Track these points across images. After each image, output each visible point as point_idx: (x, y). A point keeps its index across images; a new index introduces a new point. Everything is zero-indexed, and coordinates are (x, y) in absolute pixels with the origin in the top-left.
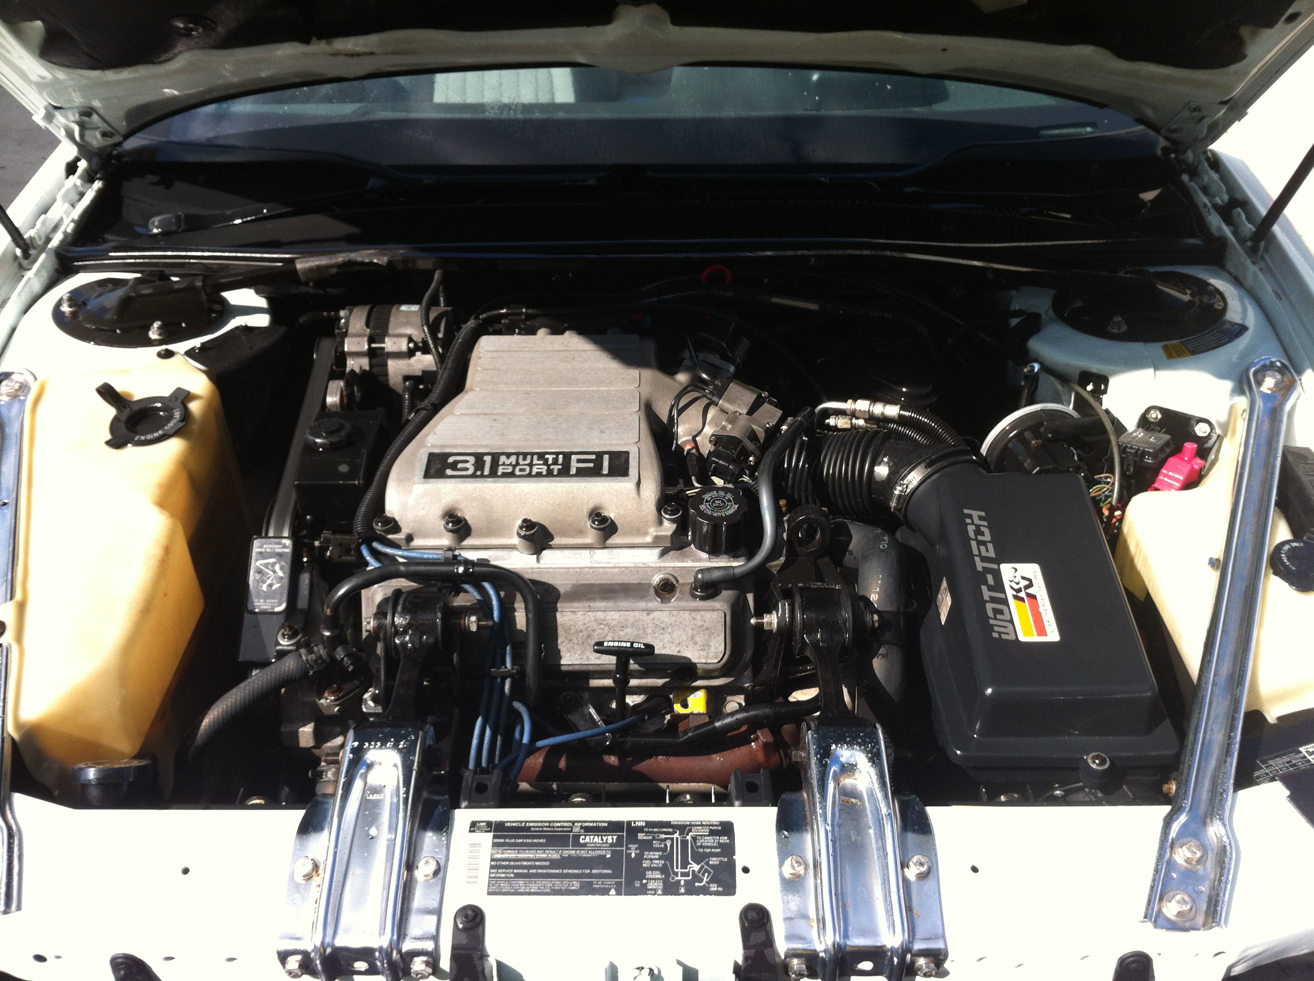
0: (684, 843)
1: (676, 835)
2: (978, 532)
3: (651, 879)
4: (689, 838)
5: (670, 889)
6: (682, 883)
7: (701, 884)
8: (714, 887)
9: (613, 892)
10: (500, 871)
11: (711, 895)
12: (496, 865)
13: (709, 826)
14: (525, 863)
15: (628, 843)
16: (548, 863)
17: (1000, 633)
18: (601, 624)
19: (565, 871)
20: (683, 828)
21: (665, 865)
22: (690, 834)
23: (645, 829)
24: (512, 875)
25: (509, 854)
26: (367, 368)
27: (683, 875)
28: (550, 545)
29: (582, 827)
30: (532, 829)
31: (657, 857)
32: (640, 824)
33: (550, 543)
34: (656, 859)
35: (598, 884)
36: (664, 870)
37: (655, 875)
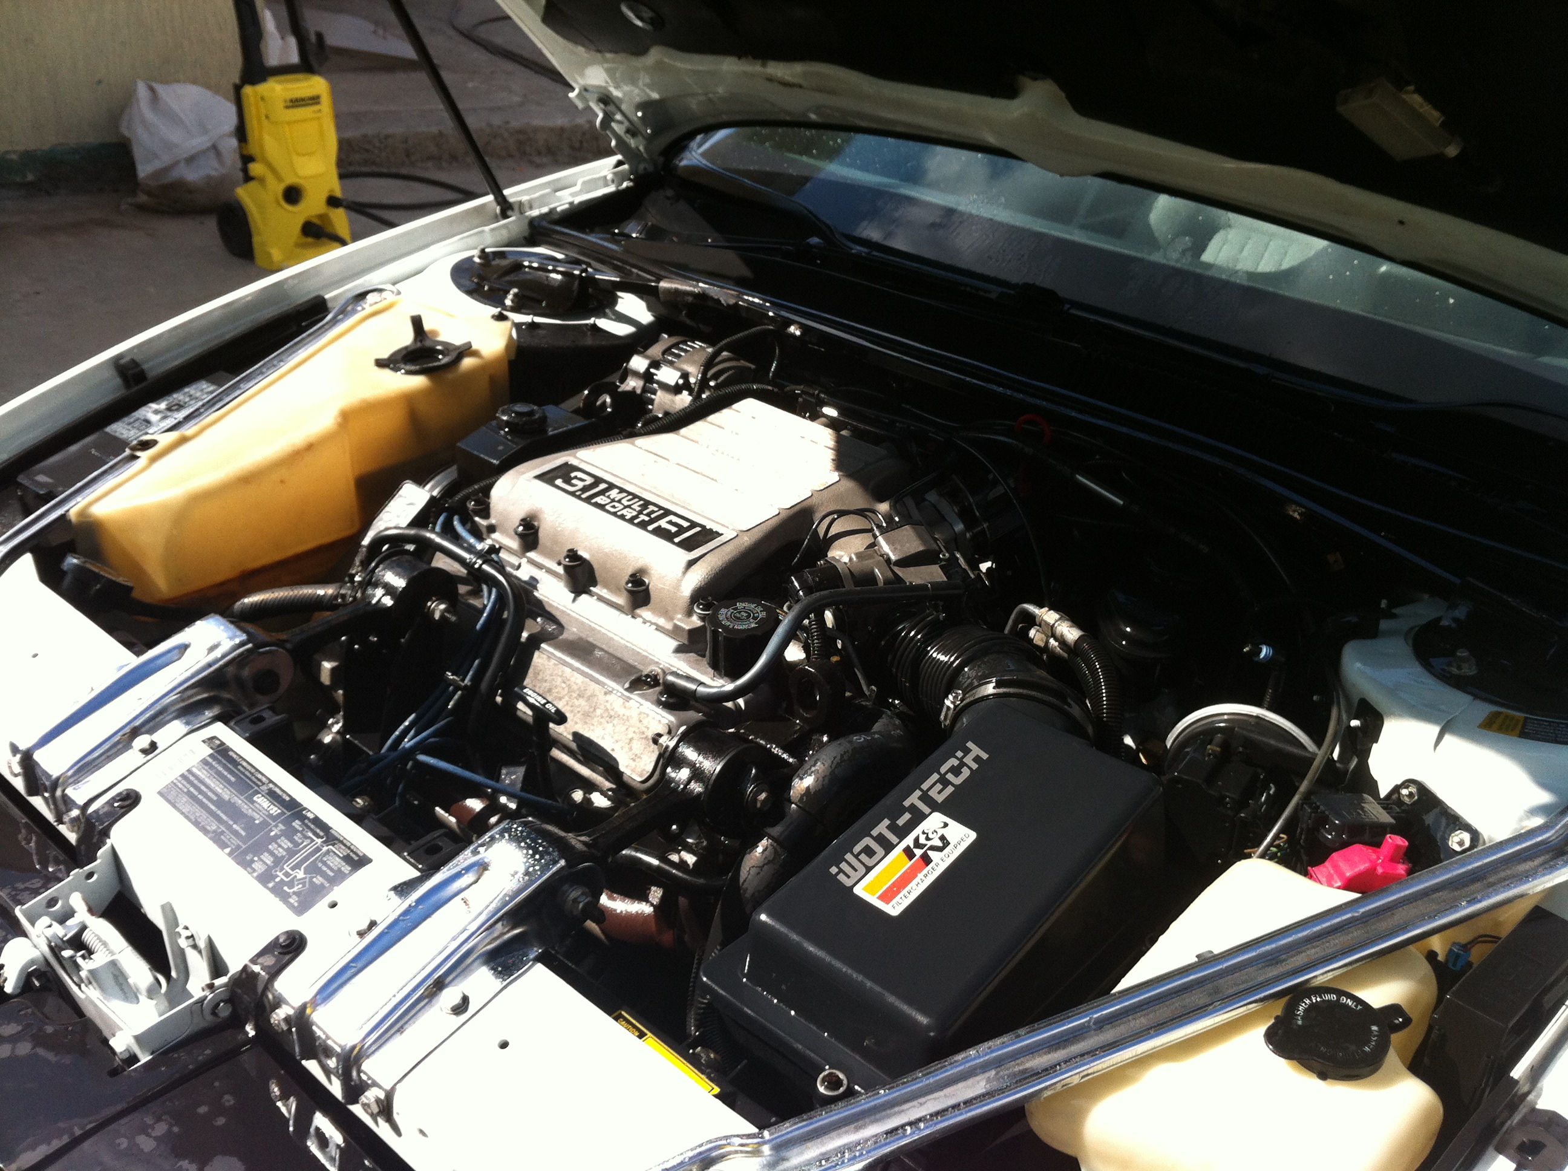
0: (318, 849)
1: (319, 841)
2: (956, 771)
3: (262, 861)
4: (325, 849)
5: (264, 879)
6: (278, 880)
7: (288, 890)
8: (293, 900)
9: (228, 850)
10: (183, 781)
11: (286, 904)
12: (187, 777)
13: (352, 851)
14: (203, 788)
15: (282, 822)
16: (215, 798)
17: (841, 871)
18: (564, 682)
19: (219, 812)
20: (331, 839)
21: (283, 857)
22: (331, 847)
23: (306, 821)
24: (185, 790)
25: (203, 773)
26: (639, 391)
27: (287, 874)
28: (590, 591)
30: (239, 767)
31: (286, 847)
32: (309, 815)
33: (592, 588)
34: (282, 848)
35: (227, 837)
36: (278, 860)
37: (268, 859)
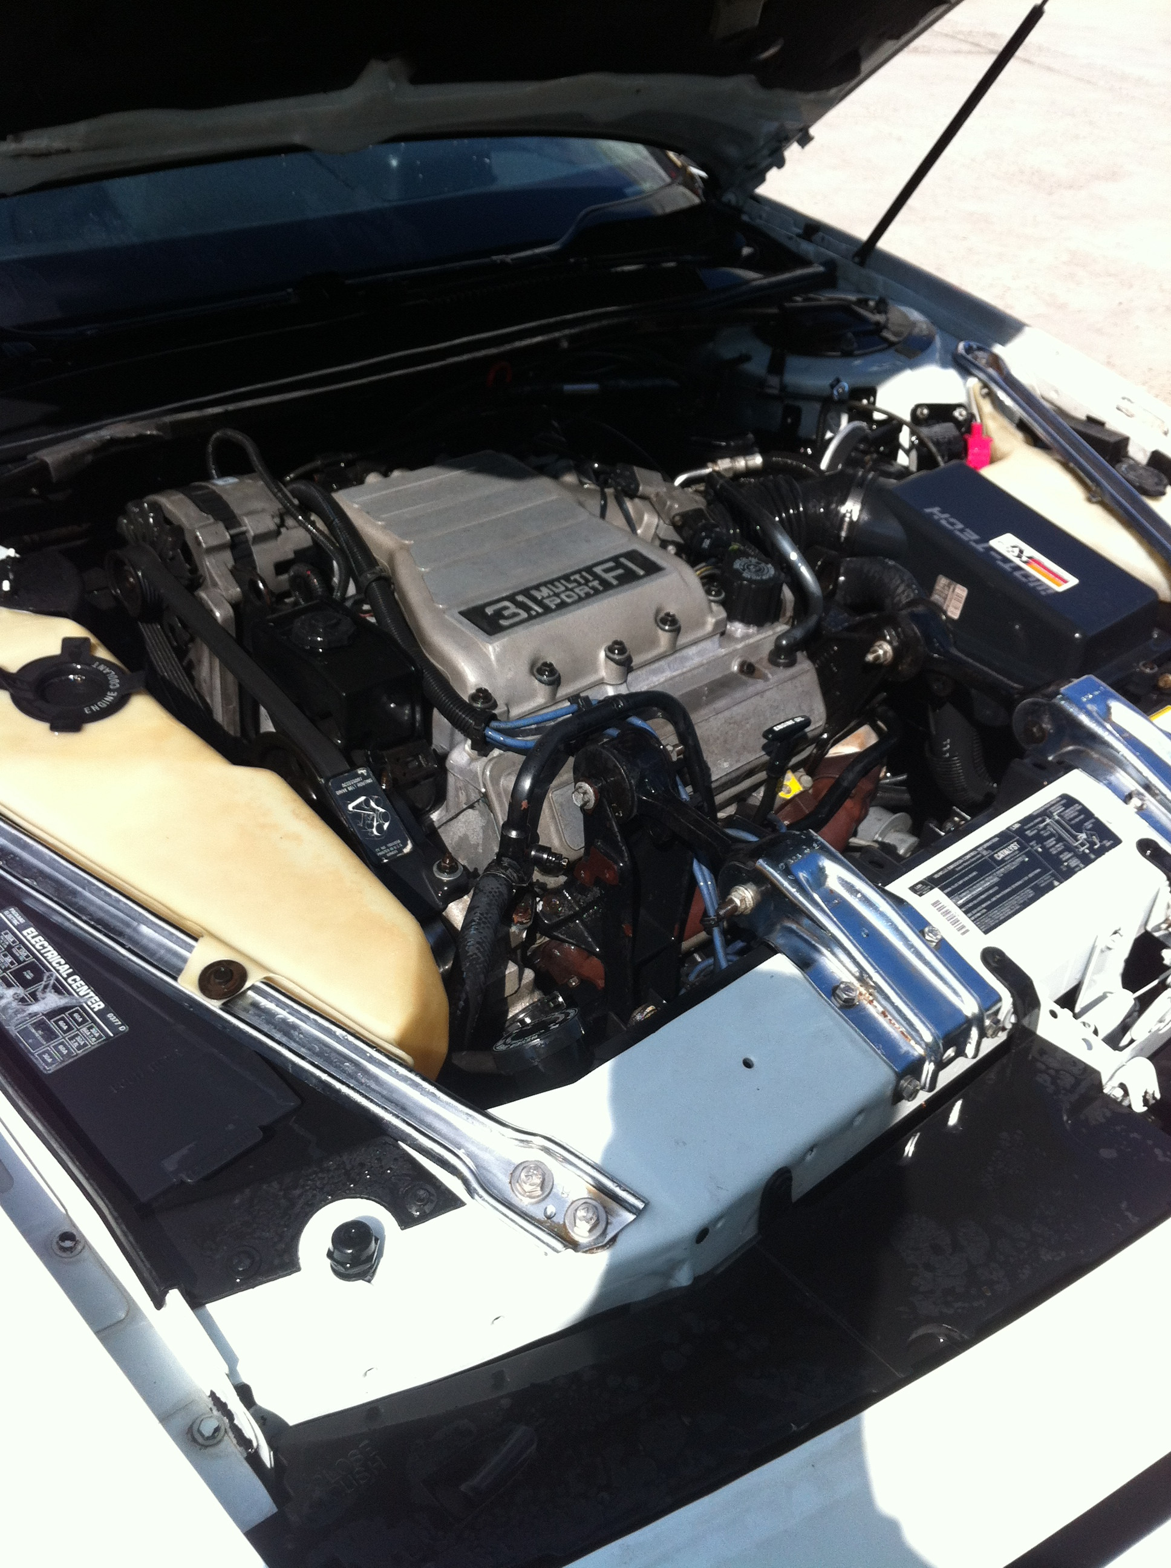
0: (1058, 822)
1: (1048, 821)
2: (952, 523)
3: (1067, 860)
4: (1057, 818)
5: (1086, 861)
6: (1087, 851)
7: (1098, 845)
8: (1106, 843)
9: (1055, 885)
10: (974, 912)
11: (1110, 849)
12: (967, 909)
13: (1057, 802)
14: (983, 897)
15: (1027, 843)
16: (996, 888)
19: (1012, 887)
20: (1045, 813)
21: (1064, 845)
22: (1055, 814)
23: (1025, 827)
24: (985, 910)
25: (965, 896)
27: (1081, 845)
29: (987, 849)
31: (1054, 842)
34: (1055, 844)
35: (1042, 882)
36: (1068, 848)
37: (1066, 856)
